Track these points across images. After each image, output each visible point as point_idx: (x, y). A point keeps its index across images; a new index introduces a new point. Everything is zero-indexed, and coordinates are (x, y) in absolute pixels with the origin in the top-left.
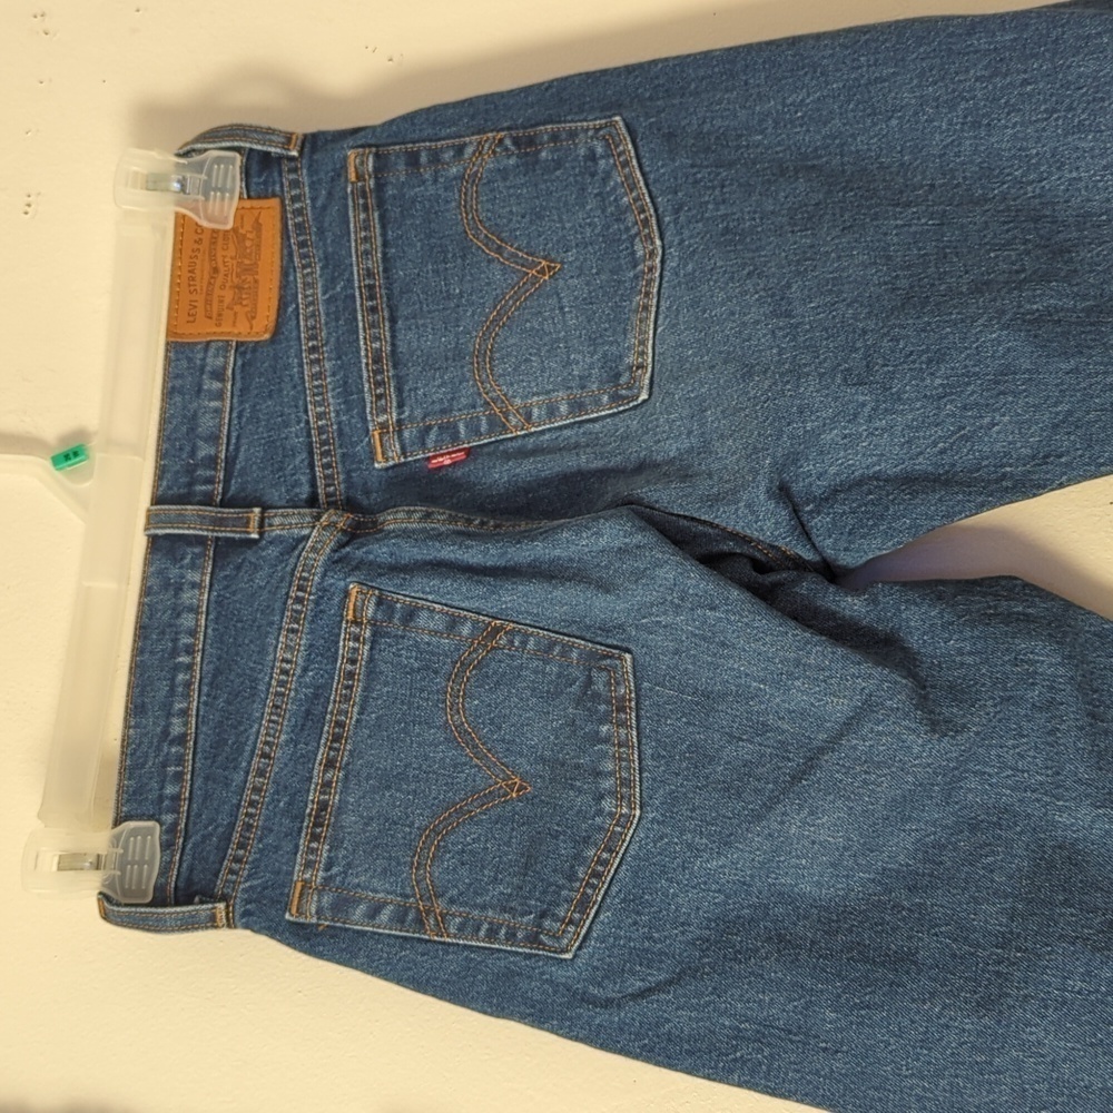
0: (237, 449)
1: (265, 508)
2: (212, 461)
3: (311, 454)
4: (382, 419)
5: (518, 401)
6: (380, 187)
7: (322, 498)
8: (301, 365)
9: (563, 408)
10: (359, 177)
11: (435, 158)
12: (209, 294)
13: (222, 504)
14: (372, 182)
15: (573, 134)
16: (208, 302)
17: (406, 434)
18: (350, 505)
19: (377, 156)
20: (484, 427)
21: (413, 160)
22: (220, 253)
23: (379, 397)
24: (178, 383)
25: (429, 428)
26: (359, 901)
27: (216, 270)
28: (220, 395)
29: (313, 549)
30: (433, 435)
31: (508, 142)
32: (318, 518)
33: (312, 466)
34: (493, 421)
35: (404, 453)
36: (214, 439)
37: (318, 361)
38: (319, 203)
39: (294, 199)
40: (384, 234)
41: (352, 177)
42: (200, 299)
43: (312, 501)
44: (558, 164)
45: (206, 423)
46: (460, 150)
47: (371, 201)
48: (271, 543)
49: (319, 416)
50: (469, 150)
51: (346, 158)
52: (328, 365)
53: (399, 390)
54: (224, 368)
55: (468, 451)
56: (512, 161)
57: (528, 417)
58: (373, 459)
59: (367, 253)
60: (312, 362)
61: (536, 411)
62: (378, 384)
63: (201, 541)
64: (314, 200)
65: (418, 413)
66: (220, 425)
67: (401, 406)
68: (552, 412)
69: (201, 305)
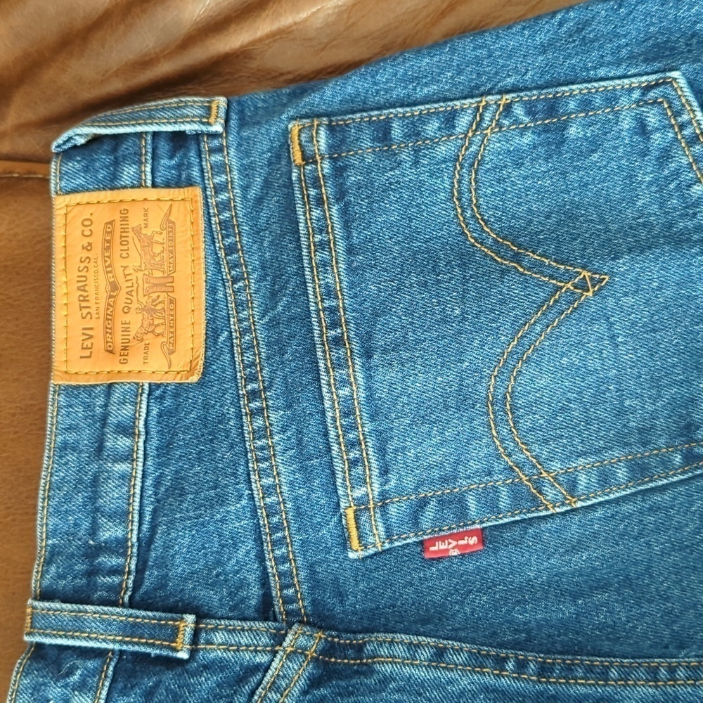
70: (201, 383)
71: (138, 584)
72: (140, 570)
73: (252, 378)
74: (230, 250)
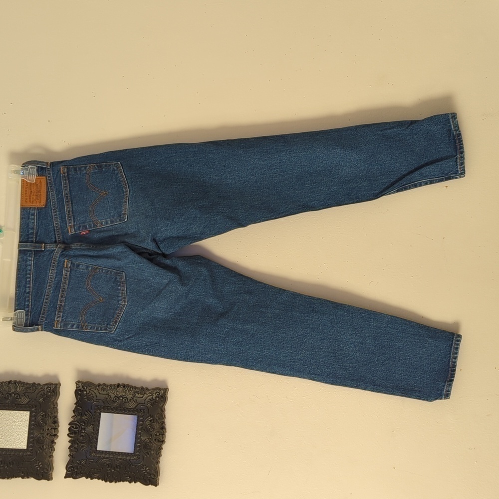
0: (38, 231)
1: (45, 244)
2: (32, 233)
3: (55, 232)
4: (70, 224)
5: (100, 221)
6: (68, 175)
7: (57, 241)
8: (52, 213)
9: (109, 222)
10: (64, 173)
11: (80, 169)
12: (30, 196)
13: (35, 243)
14: (66, 174)
15: (110, 165)
16: (30, 199)
17: (76, 227)
18: (64, 243)
19: (67, 168)
20: (92, 226)
21: (75, 169)
22: (32, 188)
23: (70, 220)
24: (24, 216)
25: (80, 226)
26: (69, 324)
27: (31, 192)
28: (34, 219)
29: (57, 253)
30: (81, 228)
31: (96, 166)
32: (57, 246)
33: (55, 234)
34: (94, 225)
35: (75, 231)
36: (33, 229)
37: (55, 212)
38: (54, 178)
39: (49, 177)
40: (69, 185)
41: (62, 172)
42: (28, 198)
43: (55, 242)
44: (107, 172)
45: (31, 225)
46: (86, 167)
47: (66, 178)
48: (47, 251)
49: (56, 224)
50: (88, 168)
51: (60, 168)
52: (58, 213)
53: (74, 218)
54: (34, 213)
55: (89, 231)
56: (97, 171)
57: (102, 224)
58: (68, 233)
59: (66, 189)
60: (54, 212)
61: (103, 223)
62: (70, 217)
63: (31, 251)
64: (53, 177)
65: (78, 223)
66: (34, 226)
67: (74, 222)
68: (107, 223)
69: (28, 199)
70: (45, 207)
71: (36, 240)
72: (36, 237)
73: (54, 207)
74: (51, 187)
